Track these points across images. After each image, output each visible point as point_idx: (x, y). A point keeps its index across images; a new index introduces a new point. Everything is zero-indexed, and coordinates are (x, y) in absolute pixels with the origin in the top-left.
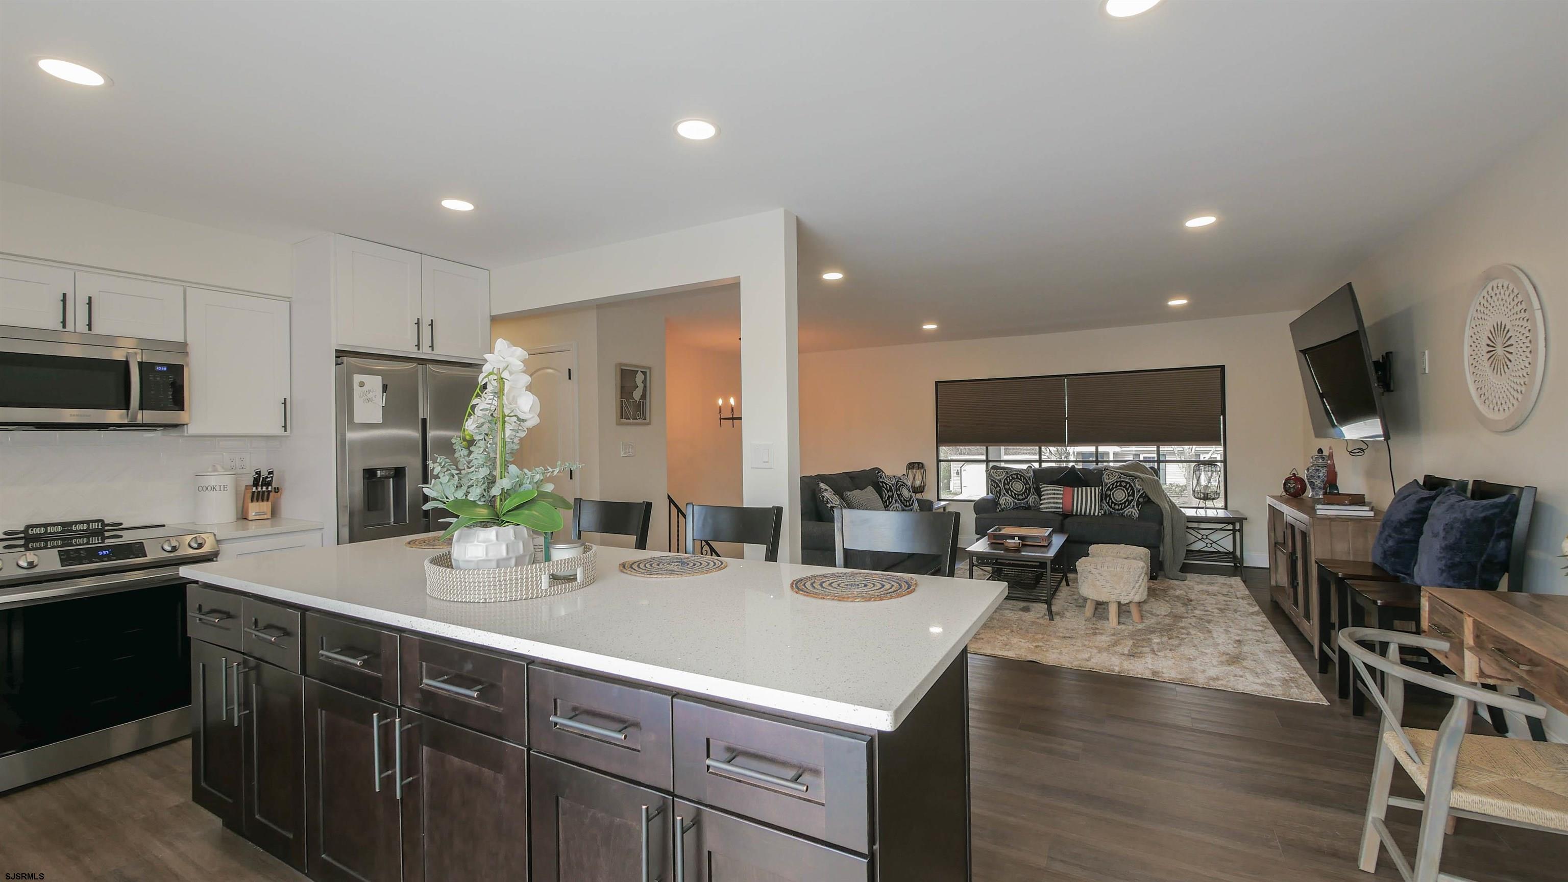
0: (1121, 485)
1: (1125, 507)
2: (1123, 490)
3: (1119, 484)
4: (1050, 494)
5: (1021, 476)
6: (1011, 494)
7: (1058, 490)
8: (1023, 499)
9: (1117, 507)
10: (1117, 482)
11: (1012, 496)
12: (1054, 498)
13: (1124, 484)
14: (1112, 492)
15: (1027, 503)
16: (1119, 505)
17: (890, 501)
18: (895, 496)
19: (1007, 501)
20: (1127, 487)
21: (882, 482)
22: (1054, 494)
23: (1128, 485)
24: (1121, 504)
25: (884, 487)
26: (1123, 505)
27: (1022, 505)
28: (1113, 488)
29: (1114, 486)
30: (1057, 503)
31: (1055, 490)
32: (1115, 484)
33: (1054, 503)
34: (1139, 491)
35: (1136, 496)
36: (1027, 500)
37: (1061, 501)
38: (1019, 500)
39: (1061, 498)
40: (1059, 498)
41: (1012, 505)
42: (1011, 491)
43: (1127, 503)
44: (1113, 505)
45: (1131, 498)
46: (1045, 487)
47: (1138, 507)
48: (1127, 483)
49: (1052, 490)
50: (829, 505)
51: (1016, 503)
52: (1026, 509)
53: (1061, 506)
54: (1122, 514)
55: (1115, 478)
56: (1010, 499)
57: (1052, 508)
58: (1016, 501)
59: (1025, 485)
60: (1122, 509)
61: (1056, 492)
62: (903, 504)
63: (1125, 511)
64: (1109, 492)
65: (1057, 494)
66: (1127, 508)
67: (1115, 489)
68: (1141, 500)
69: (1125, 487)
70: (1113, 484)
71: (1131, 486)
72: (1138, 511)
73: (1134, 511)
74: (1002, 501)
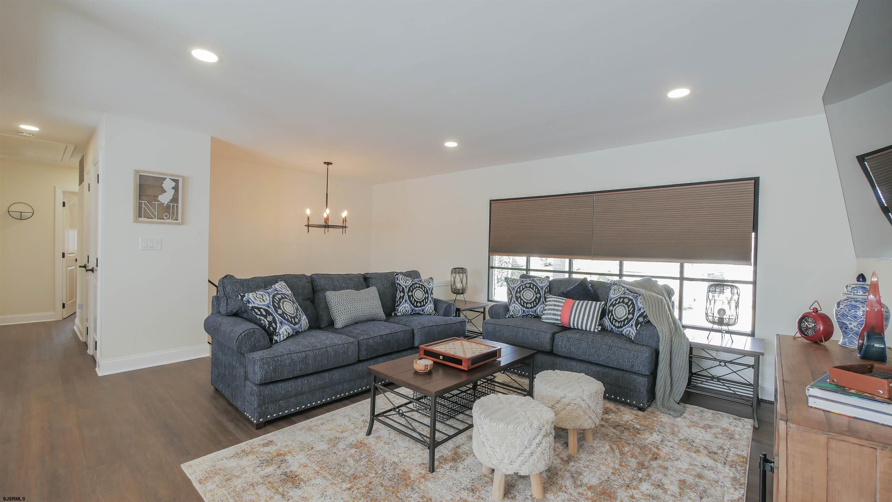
0: (623, 302)
1: (624, 325)
2: (625, 307)
3: (621, 301)
4: (551, 305)
5: (534, 285)
6: (521, 302)
7: (559, 302)
8: (531, 308)
9: (617, 324)
10: (620, 298)
11: (520, 304)
12: (554, 310)
13: (626, 301)
14: (614, 307)
15: (535, 311)
16: (619, 322)
17: (401, 301)
18: (406, 297)
19: (516, 308)
20: (629, 304)
21: (398, 284)
22: (555, 305)
23: (630, 302)
24: (621, 322)
25: (398, 288)
26: (623, 323)
27: (531, 313)
28: (615, 304)
29: (617, 302)
30: (556, 315)
31: (557, 301)
32: (619, 300)
33: (554, 314)
34: (640, 310)
35: (637, 314)
36: (535, 308)
37: (560, 313)
38: (527, 308)
39: (561, 311)
40: (558, 310)
41: (521, 313)
42: (521, 299)
43: (626, 321)
44: (614, 321)
45: (630, 316)
46: (551, 297)
47: (636, 327)
48: (630, 300)
49: (555, 301)
50: (250, 305)
51: (524, 311)
52: (535, 317)
53: (559, 318)
54: (621, 332)
55: (620, 294)
56: (518, 307)
57: (551, 319)
58: (524, 309)
59: (536, 294)
60: (621, 327)
61: (557, 303)
62: (413, 304)
63: (624, 329)
64: (611, 308)
65: (558, 306)
66: (626, 326)
67: (617, 305)
68: (641, 319)
69: (627, 304)
70: (616, 300)
71: (633, 303)
72: (636, 332)
73: (632, 330)
74: (511, 308)
